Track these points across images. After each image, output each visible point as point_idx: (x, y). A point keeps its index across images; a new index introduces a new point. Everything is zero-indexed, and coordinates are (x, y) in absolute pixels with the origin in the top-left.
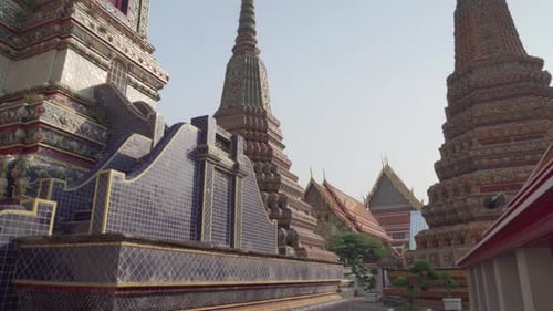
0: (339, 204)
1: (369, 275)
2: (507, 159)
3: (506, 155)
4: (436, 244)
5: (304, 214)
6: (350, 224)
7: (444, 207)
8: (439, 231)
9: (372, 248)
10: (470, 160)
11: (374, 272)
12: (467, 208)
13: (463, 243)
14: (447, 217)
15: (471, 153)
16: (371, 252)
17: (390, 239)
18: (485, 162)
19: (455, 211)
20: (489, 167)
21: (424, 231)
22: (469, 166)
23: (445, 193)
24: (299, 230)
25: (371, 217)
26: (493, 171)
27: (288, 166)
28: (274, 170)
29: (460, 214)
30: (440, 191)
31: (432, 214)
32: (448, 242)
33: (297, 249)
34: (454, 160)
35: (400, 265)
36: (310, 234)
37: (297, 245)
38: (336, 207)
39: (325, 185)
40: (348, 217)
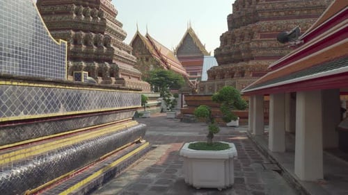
0: (156, 51)
1: (172, 98)
2: (282, 14)
3: (283, 10)
4: (223, 77)
5: (126, 53)
6: (163, 64)
7: (231, 49)
8: (225, 67)
9: (176, 80)
10: (256, 13)
11: (176, 96)
12: (249, 50)
13: (243, 76)
14: (233, 56)
15: (257, 7)
16: (175, 82)
17: (188, 75)
18: (267, 15)
19: (239, 52)
20: (269, 19)
21: (214, 67)
22: (254, 18)
23: (234, 39)
24: (120, 65)
25: (177, 61)
26: (272, 22)
27: (115, 14)
28: (100, 15)
29: (243, 54)
30: (230, 37)
31: (222, 55)
32: (232, 75)
33: (117, 79)
34: (243, 13)
35: (193, 91)
36: (130, 68)
37: (117, 76)
38: (154, 52)
39: (147, 37)
40: (162, 60)
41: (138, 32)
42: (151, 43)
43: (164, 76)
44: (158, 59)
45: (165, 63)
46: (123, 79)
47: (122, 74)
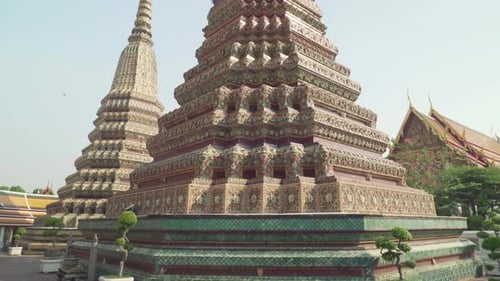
33: (321, 180)
38: (450, 139)
39: (433, 115)
40: (472, 153)
41: (411, 108)
42: (443, 124)
43: (478, 180)
44: (461, 151)
45: (481, 158)
46: (333, 179)
47: (336, 169)
